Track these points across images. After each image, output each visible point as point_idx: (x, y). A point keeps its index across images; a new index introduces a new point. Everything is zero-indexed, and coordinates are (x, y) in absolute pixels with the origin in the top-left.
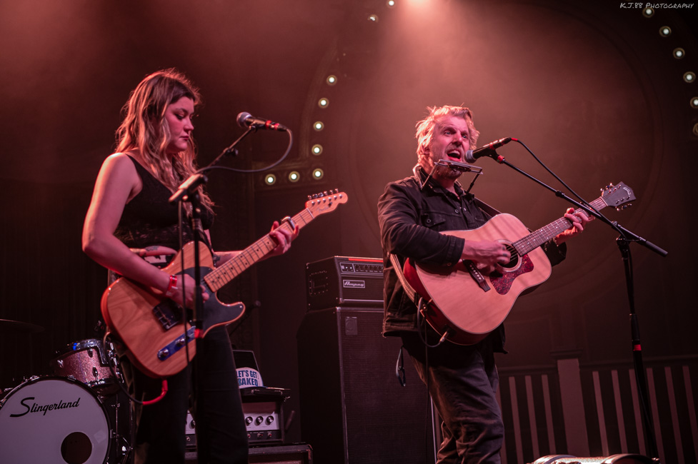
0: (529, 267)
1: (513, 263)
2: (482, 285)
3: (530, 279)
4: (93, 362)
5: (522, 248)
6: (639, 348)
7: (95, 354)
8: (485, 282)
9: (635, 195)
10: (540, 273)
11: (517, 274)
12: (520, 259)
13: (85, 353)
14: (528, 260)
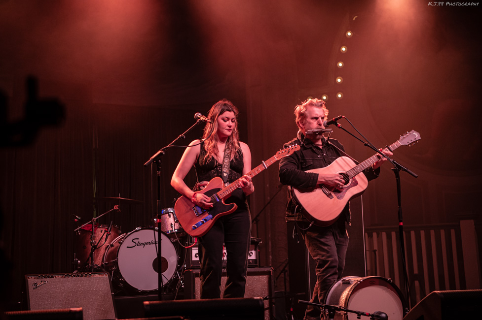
0: (355, 183)
1: (347, 182)
2: (329, 196)
3: (355, 191)
4: (171, 220)
5: (351, 174)
6: (402, 224)
7: (172, 216)
8: (330, 194)
9: (421, 136)
10: (361, 187)
11: (349, 188)
12: (351, 180)
13: (167, 215)
14: (355, 180)
